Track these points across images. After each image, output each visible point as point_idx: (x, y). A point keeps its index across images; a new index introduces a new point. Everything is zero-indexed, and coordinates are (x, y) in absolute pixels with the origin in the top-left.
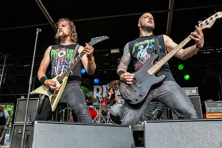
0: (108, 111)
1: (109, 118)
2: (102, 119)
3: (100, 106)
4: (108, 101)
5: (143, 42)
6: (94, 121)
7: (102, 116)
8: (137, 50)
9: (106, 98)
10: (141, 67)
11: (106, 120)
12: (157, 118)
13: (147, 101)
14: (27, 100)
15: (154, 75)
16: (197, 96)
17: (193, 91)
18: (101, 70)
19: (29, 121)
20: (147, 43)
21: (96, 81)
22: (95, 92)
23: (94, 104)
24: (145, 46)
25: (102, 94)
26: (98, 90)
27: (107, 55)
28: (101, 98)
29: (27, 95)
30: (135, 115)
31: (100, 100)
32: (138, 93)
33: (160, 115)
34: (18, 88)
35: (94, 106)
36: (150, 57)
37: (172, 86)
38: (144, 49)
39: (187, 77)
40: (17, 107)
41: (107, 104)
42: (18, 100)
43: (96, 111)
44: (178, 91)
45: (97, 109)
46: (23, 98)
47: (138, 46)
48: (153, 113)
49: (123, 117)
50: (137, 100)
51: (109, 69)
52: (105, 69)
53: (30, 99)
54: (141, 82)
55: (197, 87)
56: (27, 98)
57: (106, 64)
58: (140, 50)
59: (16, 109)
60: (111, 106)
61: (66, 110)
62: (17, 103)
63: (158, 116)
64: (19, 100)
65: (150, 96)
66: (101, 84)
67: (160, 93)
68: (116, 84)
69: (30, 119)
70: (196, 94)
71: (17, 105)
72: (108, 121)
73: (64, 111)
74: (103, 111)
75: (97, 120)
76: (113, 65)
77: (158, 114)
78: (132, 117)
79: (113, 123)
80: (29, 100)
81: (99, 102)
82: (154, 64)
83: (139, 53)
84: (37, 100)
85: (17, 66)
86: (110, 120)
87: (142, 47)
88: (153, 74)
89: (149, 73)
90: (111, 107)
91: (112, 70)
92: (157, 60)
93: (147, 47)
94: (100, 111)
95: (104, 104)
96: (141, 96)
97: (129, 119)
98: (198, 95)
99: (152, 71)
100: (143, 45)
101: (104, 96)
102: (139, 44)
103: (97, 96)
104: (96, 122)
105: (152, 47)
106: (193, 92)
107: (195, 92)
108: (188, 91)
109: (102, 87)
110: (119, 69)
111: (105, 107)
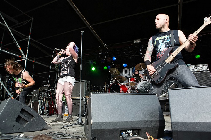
1: (137, 92)
3: (129, 83)
4: (135, 79)
5: (162, 37)
8: (158, 44)
9: (133, 77)
17: (204, 67)
18: (127, 57)
20: (165, 38)
21: (124, 65)
22: (124, 73)
23: (124, 82)
24: (164, 40)
25: (129, 74)
26: (126, 72)
27: (131, 45)
28: (129, 77)
32: (159, 77)
38: (163, 42)
39: (198, 56)
41: (134, 82)
43: (126, 87)
45: (127, 85)
47: (158, 41)
50: (158, 81)
52: (130, 56)
54: (161, 68)
55: (207, 64)
56: (80, 80)
57: (131, 52)
58: (160, 44)
61: (105, 88)
66: (128, 67)
67: (174, 74)
68: (140, 66)
73: (103, 88)
74: (132, 87)
80: (82, 82)
81: (129, 81)
82: (170, 54)
83: (159, 46)
84: (84, 81)
87: (162, 41)
88: (169, 62)
89: (166, 62)
90: (138, 83)
92: (172, 51)
93: (165, 41)
94: (129, 87)
96: (161, 78)
98: (208, 70)
99: (168, 60)
100: (162, 39)
102: (159, 39)
103: (126, 76)
105: (169, 41)
107: (206, 68)
108: (200, 67)
109: (130, 69)
110: (146, 59)
111: (133, 83)
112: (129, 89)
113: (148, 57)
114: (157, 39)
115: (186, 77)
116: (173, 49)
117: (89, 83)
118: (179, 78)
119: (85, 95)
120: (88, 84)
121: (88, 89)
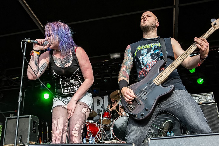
0: (110, 126)
1: (113, 134)
2: (104, 135)
3: (101, 120)
4: (110, 115)
5: (147, 46)
6: (95, 138)
7: (104, 132)
9: (107, 111)
10: (146, 75)
11: (110, 136)
12: (168, 130)
13: (155, 114)
14: (16, 118)
15: (160, 85)
16: (213, 103)
17: (208, 97)
18: (100, 78)
19: (20, 143)
21: (95, 91)
22: (95, 104)
23: (94, 118)
25: (103, 106)
26: (98, 102)
27: (106, 61)
28: (101, 111)
29: (17, 112)
30: (141, 132)
31: (101, 113)
32: (143, 107)
33: (172, 127)
34: (6, 105)
35: (95, 121)
36: (155, 63)
37: (182, 96)
38: (147, 53)
39: (201, 81)
40: (5, 127)
41: (109, 118)
42: (6, 119)
43: (97, 127)
44: (189, 102)
45: (98, 124)
46: (12, 116)
47: (141, 50)
48: (163, 126)
49: (128, 134)
50: (142, 115)
51: (109, 77)
52: (104, 78)
53: (20, 116)
54: (146, 93)
55: (212, 93)
56: (17, 115)
57: (106, 71)
59: (5, 129)
60: (115, 119)
62: (6, 123)
63: (169, 128)
64: (8, 119)
65: (158, 109)
67: (168, 105)
68: (119, 94)
69: (21, 141)
70: (212, 101)
71: (6, 125)
72: (111, 138)
74: (106, 126)
75: (98, 137)
76: (114, 73)
77: (170, 126)
78: (138, 134)
79: (117, 140)
80: (19, 118)
81: (100, 116)
84: (29, 117)
85: (4, 79)
86: (113, 136)
87: (146, 51)
88: (160, 83)
89: (155, 83)
90: (114, 121)
91: (113, 77)
93: (151, 52)
95: (106, 118)
96: (147, 110)
97: (135, 136)
98: (214, 101)
100: (147, 49)
101: (106, 109)
102: (143, 48)
103: (98, 109)
104: (98, 139)
105: (157, 52)
106: (208, 99)
107: (211, 99)
108: (202, 97)
109: (103, 98)
110: (121, 78)
111: (108, 121)
112: (101, 130)
113: (124, 75)
114: (139, 48)
115: (187, 111)
116: (165, 63)
117: (37, 119)
118: (177, 112)
119: (30, 141)
120: (34, 122)
121: (34, 130)
